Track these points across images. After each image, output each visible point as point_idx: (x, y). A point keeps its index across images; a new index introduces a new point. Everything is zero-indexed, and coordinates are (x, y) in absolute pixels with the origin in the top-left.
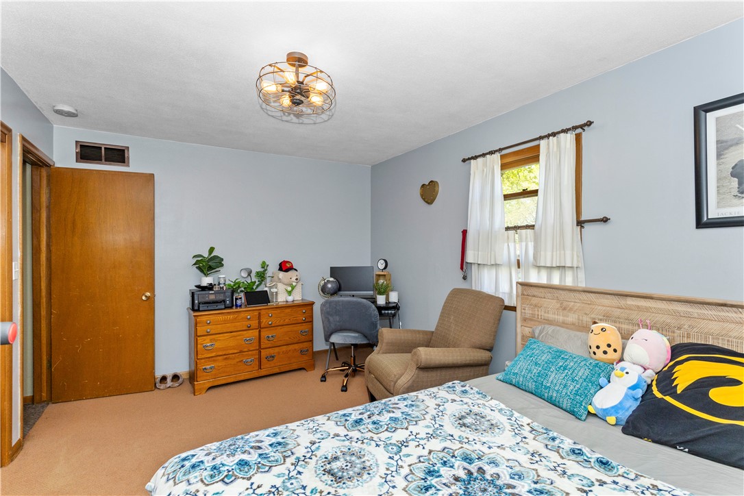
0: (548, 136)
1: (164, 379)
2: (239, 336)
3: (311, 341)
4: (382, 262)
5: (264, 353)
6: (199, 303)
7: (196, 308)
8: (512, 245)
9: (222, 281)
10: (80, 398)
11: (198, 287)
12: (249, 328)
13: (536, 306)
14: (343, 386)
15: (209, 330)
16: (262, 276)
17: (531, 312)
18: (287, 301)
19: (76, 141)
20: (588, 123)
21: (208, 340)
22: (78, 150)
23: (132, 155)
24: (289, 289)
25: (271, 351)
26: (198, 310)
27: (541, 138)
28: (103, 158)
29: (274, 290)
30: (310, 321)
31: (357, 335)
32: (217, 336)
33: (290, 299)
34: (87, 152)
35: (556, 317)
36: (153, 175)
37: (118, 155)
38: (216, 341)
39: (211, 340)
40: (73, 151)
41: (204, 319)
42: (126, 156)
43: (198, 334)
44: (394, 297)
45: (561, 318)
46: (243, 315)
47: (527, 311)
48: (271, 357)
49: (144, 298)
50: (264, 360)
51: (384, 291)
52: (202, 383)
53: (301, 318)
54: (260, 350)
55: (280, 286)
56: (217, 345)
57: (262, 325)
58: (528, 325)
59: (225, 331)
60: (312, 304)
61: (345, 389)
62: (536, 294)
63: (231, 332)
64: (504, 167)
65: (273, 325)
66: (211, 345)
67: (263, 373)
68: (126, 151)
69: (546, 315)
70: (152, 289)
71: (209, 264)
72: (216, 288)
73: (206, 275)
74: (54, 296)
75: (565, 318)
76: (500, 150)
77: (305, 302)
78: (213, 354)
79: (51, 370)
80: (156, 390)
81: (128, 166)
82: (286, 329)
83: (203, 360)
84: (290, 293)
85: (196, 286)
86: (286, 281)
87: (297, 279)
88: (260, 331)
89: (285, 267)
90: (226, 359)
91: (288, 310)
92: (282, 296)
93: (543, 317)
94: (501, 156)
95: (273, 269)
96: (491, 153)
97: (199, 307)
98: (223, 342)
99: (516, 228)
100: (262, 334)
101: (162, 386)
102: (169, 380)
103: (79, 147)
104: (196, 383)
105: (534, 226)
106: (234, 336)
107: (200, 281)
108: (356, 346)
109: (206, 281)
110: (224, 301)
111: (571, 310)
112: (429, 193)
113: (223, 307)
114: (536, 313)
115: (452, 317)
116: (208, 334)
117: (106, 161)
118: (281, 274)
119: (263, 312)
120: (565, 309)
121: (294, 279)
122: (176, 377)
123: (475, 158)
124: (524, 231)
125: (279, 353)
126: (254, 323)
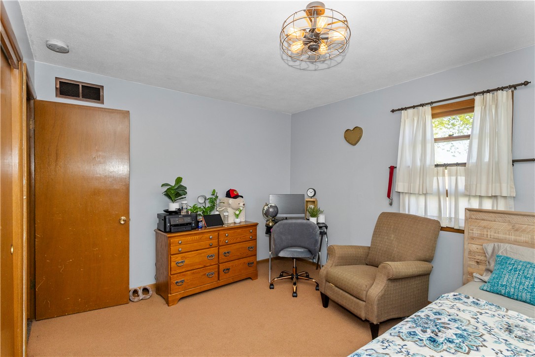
0: (483, 93)
1: (135, 292)
2: (203, 253)
3: (255, 255)
4: (312, 190)
5: (222, 267)
6: (171, 225)
7: (168, 230)
8: (440, 178)
9: (185, 207)
10: (63, 313)
11: (166, 211)
12: (211, 246)
13: (485, 228)
14: (294, 292)
15: (180, 249)
16: (213, 201)
17: (479, 232)
18: (235, 223)
19: (56, 78)
20: (526, 83)
21: (179, 258)
22: (58, 86)
23: (106, 94)
24: (237, 212)
25: (227, 265)
26: (170, 232)
27: (475, 94)
28: (81, 95)
29: (226, 214)
30: (254, 239)
31: (302, 250)
32: (187, 254)
33: (238, 221)
34: (66, 88)
35: (507, 236)
36: (129, 111)
37: (94, 93)
38: (186, 258)
39: (182, 257)
40: (52, 86)
41: (176, 240)
42: (101, 94)
43: (172, 253)
44: (322, 219)
45: (513, 238)
46: (206, 236)
47: (474, 232)
48: (227, 269)
49: (122, 222)
50: (222, 273)
51: (314, 214)
52: (174, 294)
53: (249, 236)
54: (218, 264)
55: (229, 209)
56: (187, 262)
57: (220, 244)
58: (476, 243)
59: (193, 250)
60: (256, 225)
61: (295, 295)
62: (485, 218)
63: (197, 250)
64: (434, 116)
65: (229, 243)
66: (182, 262)
67: (221, 283)
68: (101, 90)
69: (496, 235)
70: (127, 214)
71: (176, 192)
72: (183, 213)
73: (173, 201)
74: (38, 221)
75: (518, 238)
76: (432, 103)
77: (248, 224)
78: (184, 270)
79: (35, 289)
80: (131, 303)
81: (103, 103)
82: (238, 246)
83: (176, 275)
84: (237, 216)
85: (165, 211)
86: (235, 206)
87: (244, 205)
88: (219, 249)
89: (231, 194)
90: (193, 273)
91: (239, 230)
92: (231, 219)
93: (492, 237)
94: (431, 107)
95: (221, 195)
96: (422, 105)
97: (170, 229)
98: (192, 259)
99: (445, 166)
100: (220, 251)
101: (136, 299)
102: (140, 292)
103: (58, 83)
104: (169, 295)
105: (465, 164)
106: (201, 254)
107: (168, 206)
108: (298, 259)
109: (174, 207)
110: (190, 224)
111: (524, 231)
112: (353, 136)
113: (190, 228)
114: (485, 233)
115: (393, 236)
116: (180, 253)
117: (83, 97)
118: (231, 201)
119: (221, 233)
120: (517, 230)
121: (241, 204)
122: (145, 290)
123: (406, 109)
124: (454, 168)
125: (232, 266)
126: (215, 242)
